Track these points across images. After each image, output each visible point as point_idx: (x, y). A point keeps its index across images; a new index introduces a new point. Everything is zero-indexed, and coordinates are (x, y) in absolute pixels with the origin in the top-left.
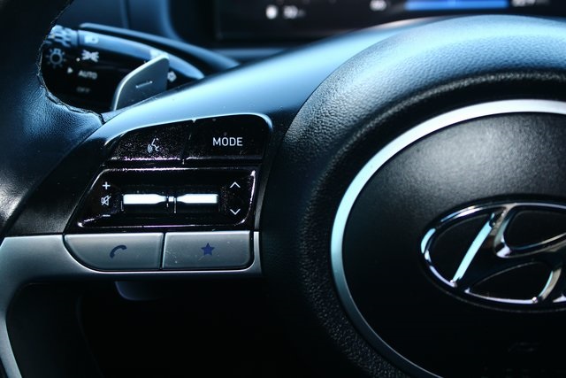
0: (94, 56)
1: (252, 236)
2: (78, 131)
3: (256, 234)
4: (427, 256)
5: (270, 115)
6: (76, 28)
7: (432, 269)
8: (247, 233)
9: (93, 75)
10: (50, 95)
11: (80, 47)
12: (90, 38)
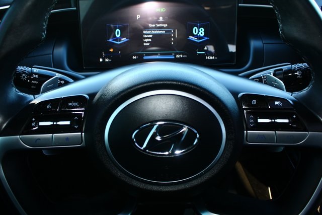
0: (37, 76)
1: (82, 134)
2: (26, 101)
3: (83, 134)
4: (135, 140)
5: (88, 95)
6: (31, 67)
7: (136, 144)
8: (80, 133)
9: (37, 82)
10: (16, 90)
11: (32, 73)
12: (35, 70)
